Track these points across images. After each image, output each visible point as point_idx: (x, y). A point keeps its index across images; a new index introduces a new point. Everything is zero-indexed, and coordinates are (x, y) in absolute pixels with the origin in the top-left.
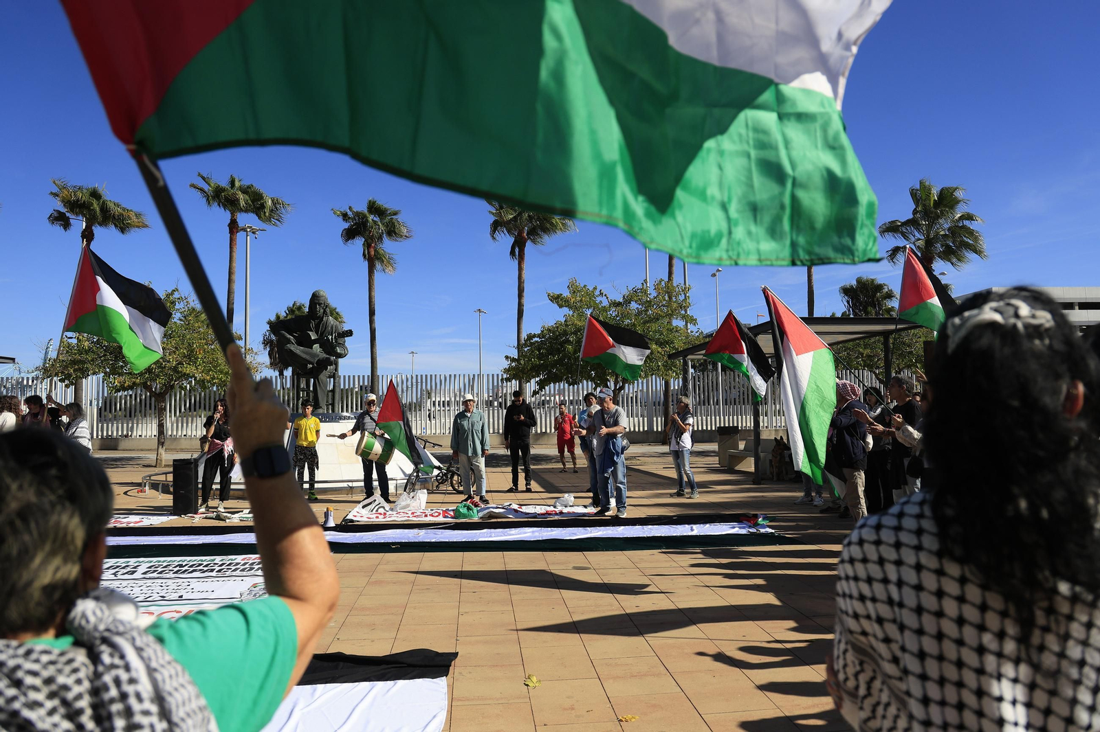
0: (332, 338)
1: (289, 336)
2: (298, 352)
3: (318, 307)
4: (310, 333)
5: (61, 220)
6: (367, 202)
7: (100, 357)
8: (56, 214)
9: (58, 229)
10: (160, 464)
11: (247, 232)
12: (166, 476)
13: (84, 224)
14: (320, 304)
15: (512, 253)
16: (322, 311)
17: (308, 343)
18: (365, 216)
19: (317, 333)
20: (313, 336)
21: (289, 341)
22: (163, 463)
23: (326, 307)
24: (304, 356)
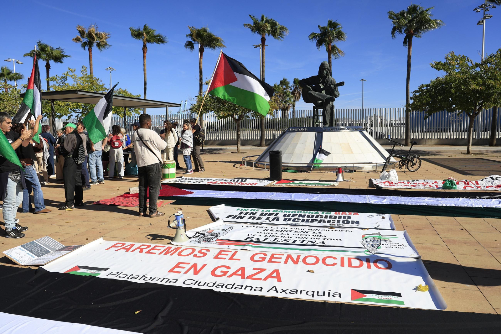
0: (333, 87)
1: (309, 87)
2: (315, 95)
3: (324, 70)
4: (320, 85)
5: (190, 45)
6: (327, 22)
7: (213, 103)
8: (188, 43)
9: (189, 49)
10: (239, 152)
11: (260, 47)
12: (250, 158)
13: (199, 46)
14: (325, 69)
15: (405, 42)
16: (326, 72)
17: (320, 90)
18: (327, 29)
19: (323, 85)
20: (322, 87)
21: (310, 90)
22: (240, 151)
23: (328, 71)
24: (319, 97)
